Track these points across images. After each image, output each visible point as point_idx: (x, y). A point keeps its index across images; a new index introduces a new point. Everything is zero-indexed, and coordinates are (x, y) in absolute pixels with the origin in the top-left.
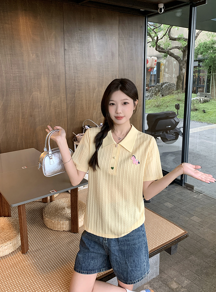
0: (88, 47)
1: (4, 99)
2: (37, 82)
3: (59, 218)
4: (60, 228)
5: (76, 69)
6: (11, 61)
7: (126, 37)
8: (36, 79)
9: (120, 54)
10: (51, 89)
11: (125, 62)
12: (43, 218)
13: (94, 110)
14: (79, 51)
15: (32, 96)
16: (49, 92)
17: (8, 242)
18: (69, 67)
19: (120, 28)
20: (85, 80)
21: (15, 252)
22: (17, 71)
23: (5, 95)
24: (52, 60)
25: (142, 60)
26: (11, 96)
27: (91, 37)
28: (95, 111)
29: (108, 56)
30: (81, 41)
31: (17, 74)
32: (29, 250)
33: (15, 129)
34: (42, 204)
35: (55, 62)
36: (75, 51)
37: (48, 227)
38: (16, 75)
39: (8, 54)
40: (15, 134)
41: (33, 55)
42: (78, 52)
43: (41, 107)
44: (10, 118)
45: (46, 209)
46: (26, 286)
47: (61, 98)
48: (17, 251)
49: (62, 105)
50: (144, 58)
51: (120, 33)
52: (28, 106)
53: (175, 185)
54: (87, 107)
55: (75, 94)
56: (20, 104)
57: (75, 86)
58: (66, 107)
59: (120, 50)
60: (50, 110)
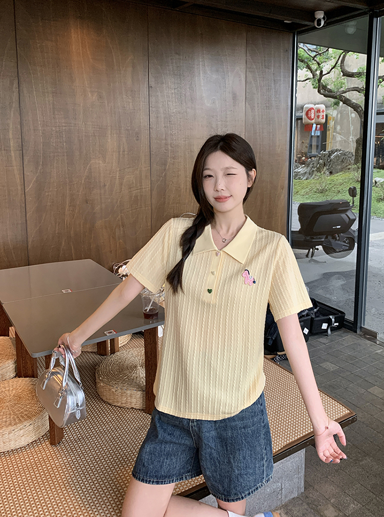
0: (191, 83)
1: (39, 171)
2: (100, 142)
3: (125, 385)
4: (125, 403)
5: (170, 121)
6: (53, 104)
7: (259, 68)
8: (97, 137)
9: (247, 97)
10: (124, 155)
11: (256, 110)
12: (95, 383)
14: (175, 89)
15: (88, 166)
16: (119, 159)
17: (26, 423)
18: (157, 117)
19: (248, 52)
20: (184, 141)
21: (38, 441)
22: (64, 123)
23: (41, 163)
24: (125, 106)
25: (287, 109)
26: (51, 166)
27: (196, 67)
29: (226, 100)
30: (178, 72)
31: (64, 128)
32: (64, 439)
33: (57, 224)
34: (97, 357)
35: (131, 108)
36: (167, 89)
37: (104, 399)
38: (62, 129)
39: (48, 92)
40: (57, 232)
41: (92, 95)
42: (173, 92)
43: (105, 185)
44: (49, 204)
45: (102, 366)
46: (52, 504)
47: (141, 171)
48: (41, 440)
49: (143, 184)
50: (290, 104)
51: (248, 60)
52: (81, 184)
53: (344, 332)
54: (186, 189)
55: (165, 165)
56: (67, 180)
57: (167, 150)
58: (150, 188)
59: (247, 91)
60: (120, 192)
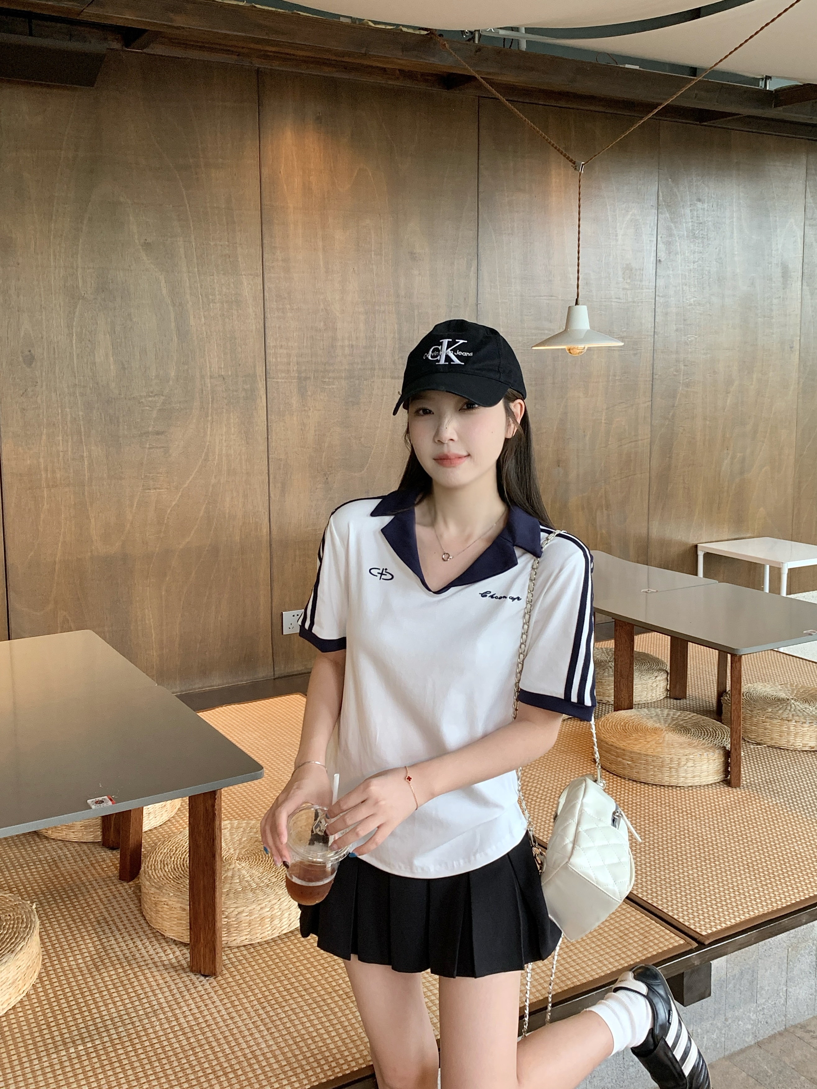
0: (720, 251)
5: (684, 320)
9: (806, 271)
10: (614, 382)
13: (725, 451)
14: (694, 263)
15: (564, 401)
16: (607, 389)
18: (667, 314)
19: (808, 190)
20: (704, 354)
24: (622, 296)
27: (727, 222)
28: (728, 454)
29: (771, 279)
30: (701, 232)
35: (629, 299)
36: (683, 264)
42: (692, 267)
43: (585, 435)
49: (640, 432)
51: (808, 205)
52: (552, 433)
54: (704, 441)
55: (674, 397)
57: (677, 371)
58: (649, 440)
59: (806, 260)
60: (606, 447)
